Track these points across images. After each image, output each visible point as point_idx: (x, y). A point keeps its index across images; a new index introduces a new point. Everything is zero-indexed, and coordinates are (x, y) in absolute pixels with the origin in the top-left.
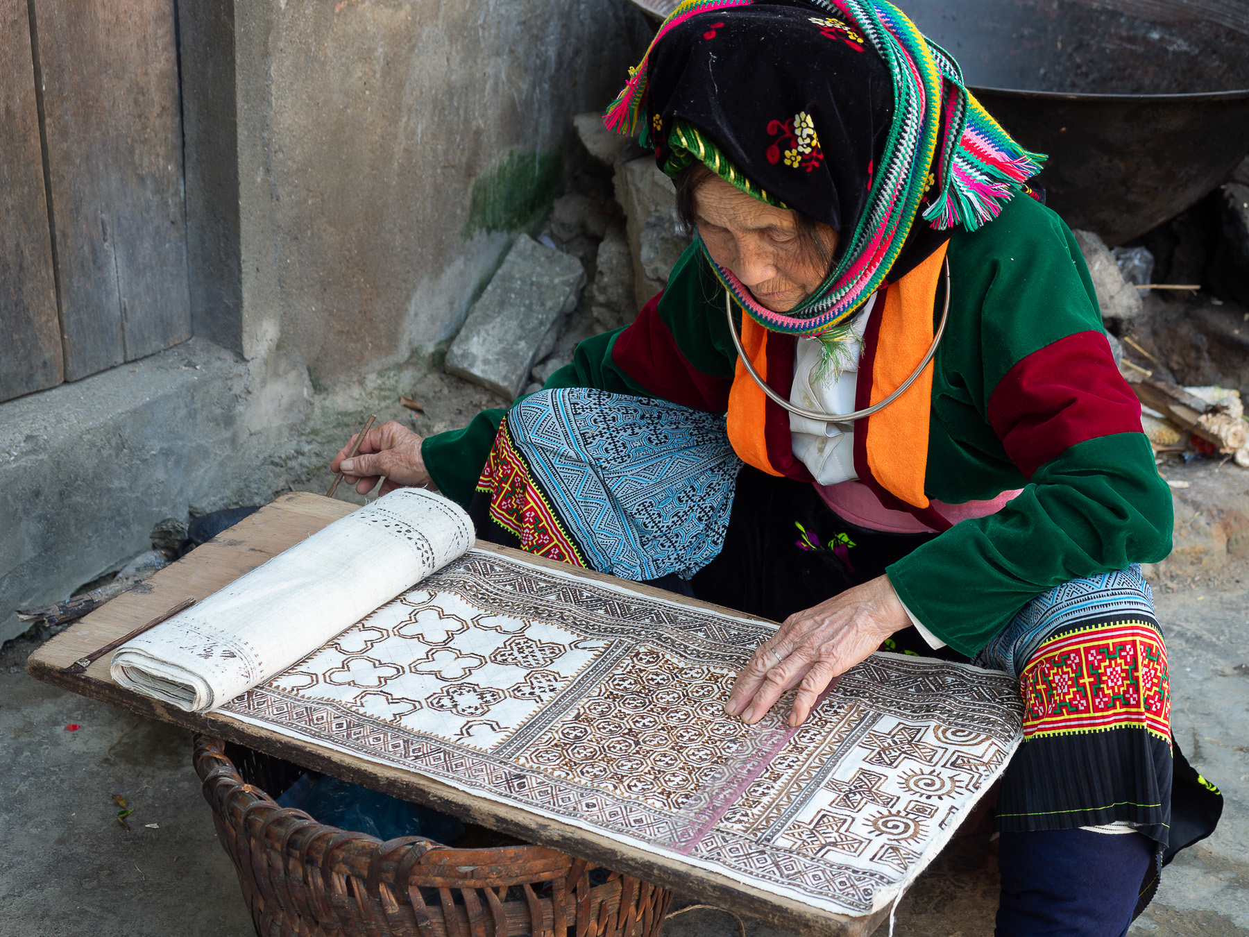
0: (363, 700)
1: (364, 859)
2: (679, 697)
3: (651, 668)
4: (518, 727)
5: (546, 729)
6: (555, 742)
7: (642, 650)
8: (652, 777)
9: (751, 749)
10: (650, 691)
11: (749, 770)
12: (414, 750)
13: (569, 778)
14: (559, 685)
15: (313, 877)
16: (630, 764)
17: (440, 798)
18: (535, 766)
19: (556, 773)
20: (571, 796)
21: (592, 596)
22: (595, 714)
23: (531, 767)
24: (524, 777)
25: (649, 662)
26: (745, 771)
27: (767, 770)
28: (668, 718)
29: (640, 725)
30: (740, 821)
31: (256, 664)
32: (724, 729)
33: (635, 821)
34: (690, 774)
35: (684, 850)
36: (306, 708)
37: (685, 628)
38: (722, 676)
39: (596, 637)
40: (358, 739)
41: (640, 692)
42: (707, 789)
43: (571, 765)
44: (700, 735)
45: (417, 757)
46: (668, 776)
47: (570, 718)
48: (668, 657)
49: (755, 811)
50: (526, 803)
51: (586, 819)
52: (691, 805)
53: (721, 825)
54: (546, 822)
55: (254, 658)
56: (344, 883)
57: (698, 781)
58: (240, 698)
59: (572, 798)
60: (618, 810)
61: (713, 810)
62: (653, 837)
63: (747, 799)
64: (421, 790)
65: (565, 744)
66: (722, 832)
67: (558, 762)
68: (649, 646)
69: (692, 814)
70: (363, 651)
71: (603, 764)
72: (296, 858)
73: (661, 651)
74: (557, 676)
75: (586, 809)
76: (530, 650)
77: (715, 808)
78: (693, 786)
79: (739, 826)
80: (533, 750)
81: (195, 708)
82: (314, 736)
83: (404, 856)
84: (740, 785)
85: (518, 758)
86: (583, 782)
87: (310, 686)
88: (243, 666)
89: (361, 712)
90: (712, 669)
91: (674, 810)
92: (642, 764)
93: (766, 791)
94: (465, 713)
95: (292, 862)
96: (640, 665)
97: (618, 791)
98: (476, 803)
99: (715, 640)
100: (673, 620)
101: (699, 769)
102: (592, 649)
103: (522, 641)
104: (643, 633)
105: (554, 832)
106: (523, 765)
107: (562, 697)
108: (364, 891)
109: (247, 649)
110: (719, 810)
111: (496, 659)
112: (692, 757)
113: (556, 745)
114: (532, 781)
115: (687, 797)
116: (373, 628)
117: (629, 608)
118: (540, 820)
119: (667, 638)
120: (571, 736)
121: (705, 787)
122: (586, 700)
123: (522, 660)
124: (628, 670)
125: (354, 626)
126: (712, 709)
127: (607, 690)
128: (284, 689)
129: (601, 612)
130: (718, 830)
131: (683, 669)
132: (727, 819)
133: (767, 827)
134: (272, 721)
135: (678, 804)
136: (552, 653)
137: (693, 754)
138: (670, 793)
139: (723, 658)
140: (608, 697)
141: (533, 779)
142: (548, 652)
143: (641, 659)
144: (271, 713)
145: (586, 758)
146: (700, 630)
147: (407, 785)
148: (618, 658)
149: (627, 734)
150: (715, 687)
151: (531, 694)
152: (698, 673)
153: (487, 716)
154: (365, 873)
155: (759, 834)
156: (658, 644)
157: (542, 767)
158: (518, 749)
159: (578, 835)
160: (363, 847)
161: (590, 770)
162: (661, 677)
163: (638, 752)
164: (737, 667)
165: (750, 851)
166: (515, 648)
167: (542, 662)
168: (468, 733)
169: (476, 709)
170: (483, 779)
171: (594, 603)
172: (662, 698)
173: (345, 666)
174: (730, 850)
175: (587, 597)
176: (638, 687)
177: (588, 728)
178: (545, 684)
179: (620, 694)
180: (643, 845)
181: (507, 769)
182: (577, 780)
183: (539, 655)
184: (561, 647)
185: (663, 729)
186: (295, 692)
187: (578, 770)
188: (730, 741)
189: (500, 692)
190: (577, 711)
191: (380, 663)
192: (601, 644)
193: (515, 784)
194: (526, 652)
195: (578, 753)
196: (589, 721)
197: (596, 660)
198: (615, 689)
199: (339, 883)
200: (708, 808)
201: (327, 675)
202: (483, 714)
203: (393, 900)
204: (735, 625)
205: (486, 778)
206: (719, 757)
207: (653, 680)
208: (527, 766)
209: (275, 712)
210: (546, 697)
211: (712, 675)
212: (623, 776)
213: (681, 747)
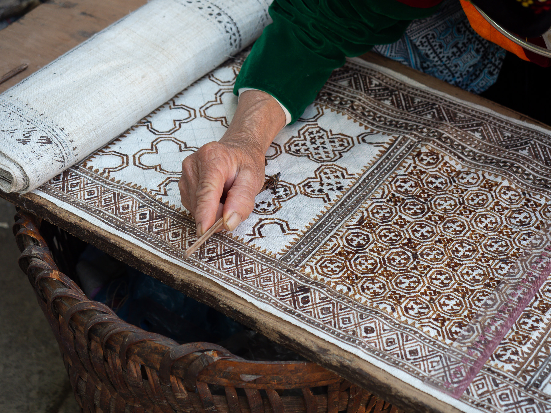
0: (167, 188)
1: (156, 356)
2: (456, 205)
3: (431, 170)
4: (306, 230)
5: (332, 234)
6: (339, 249)
7: (424, 150)
8: (428, 298)
9: (521, 272)
10: (429, 195)
11: (519, 298)
12: (208, 250)
13: (350, 294)
14: (346, 183)
15: (112, 359)
16: (408, 282)
17: (229, 307)
18: (320, 277)
19: (339, 287)
20: (351, 316)
21: (380, 85)
22: (376, 219)
23: (316, 278)
24: (307, 290)
25: (429, 164)
26: (515, 299)
27: (537, 298)
28: (444, 228)
29: (418, 235)
30: (510, 361)
31: (71, 149)
32: (496, 246)
33: (411, 352)
34: (464, 297)
35: (456, 394)
36: (114, 194)
37: (463, 127)
38: (497, 184)
39: (381, 130)
40: (158, 233)
41: (420, 196)
42: (480, 319)
43: (352, 278)
44: (474, 251)
45: (211, 259)
46: (443, 299)
47: (354, 222)
48: (447, 159)
49: (525, 349)
50: (309, 321)
51: (364, 347)
52: (463, 337)
53: (492, 363)
54: (326, 346)
55: (68, 144)
56: (139, 368)
57: (471, 307)
58: (57, 178)
59: (352, 320)
60: (395, 336)
61: (485, 345)
62: (426, 374)
63: (517, 333)
64: (213, 297)
65: (349, 253)
66: (493, 372)
67: (341, 274)
68: (431, 145)
69: (465, 349)
70: (173, 131)
71: (382, 279)
72: (97, 342)
73: (441, 152)
74: (344, 172)
75: (364, 334)
76: (322, 141)
77: (487, 343)
78: (466, 313)
79: (508, 367)
80: (318, 258)
81: (13, 190)
82: (118, 227)
83: (193, 361)
84: (511, 316)
85: (304, 267)
86: (364, 300)
87: (121, 168)
88: (58, 152)
89: (164, 201)
90: (486, 175)
91: (448, 341)
92: (419, 283)
93: (535, 324)
94: (259, 209)
95: (93, 344)
96: (421, 166)
97: (395, 314)
98: (262, 317)
99: (490, 142)
100: (453, 118)
101: (473, 291)
102: (378, 144)
103: (314, 130)
104: (425, 130)
105: (334, 358)
106: (308, 275)
107: (348, 197)
108: (157, 378)
109: (63, 136)
110: (491, 345)
111: (290, 150)
112: (466, 277)
113: (340, 254)
114: (316, 296)
115: (460, 325)
116: (183, 107)
117: (413, 99)
118: (321, 344)
119: (447, 138)
120: (355, 244)
121: (478, 316)
122: (369, 202)
123: (314, 152)
124: (409, 171)
125: (167, 103)
126: (486, 222)
127: (389, 192)
128: (97, 171)
129: (388, 103)
130: (489, 369)
131: (460, 172)
132: (499, 356)
133: (535, 369)
134: (82, 206)
135: (452, 334)
136: (341, 145)
137: (467, 274)
138: (444, 320)
139: (497, 163)
140: (390, 200)
141: (317, 293)
142: (337, 144)
143: (422, 160)
144: (82, 196)
145: (367, 271)
146: (477, 130)
147: (200, 289)
148: (401, 157)
149: (406, 245)
150: (489, 195)
151: (320, 191)
152: (473, 178)
153: (278, 215)
154: (158, 367)
155: (528, 378)
156: (438, 145)
157: (326, 280)
158: (305, 256)
159: (355, 364)
160: (156, 348)
161: (371, 286)
162: (440, 180)
163: (415, 268)
164: (510, 176)
165: (520, 399)
166: (308, 138)
167: (332, 155)
168: (260, 233)
169: (269, 205)
170: (270, 290)
171: (382, 92)
172: (439, 205)
173: (154, 148)
174: (500, 396)
175: (376, 85)
176: (418, 191)
177: (370, 235)
178: (333, 181)
179: (402, 197)
180: (417, 383)
181: (293, 279)
182: (357, 297)
183: (328, 146)
184: (350, 140)
185: (439, 241)
186: (106, 174)
187: (359, 285)
188: (502, 260)
189: (292, 187)
190: (360, 215)
191: (186, 147)
192: (387, 139)
193: (300, 297)
194: (318, 142)
195: (361, 264)
196: (371, 226)
197: (381, 156)
198: (397, 191)
199: (135, 369)
200: (480, 342)
201: (137, 156)
202: (275, 211)
203: (183, 388)
204: (508, 126)
205: (273, 289)
206: (491, 279)
207: (432, 183)
208: (312, 276)
209: (86, 197)
210: (333, 195)
211: (487, 183)
212: (401, 297)
213: (457, 265)
